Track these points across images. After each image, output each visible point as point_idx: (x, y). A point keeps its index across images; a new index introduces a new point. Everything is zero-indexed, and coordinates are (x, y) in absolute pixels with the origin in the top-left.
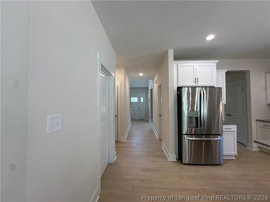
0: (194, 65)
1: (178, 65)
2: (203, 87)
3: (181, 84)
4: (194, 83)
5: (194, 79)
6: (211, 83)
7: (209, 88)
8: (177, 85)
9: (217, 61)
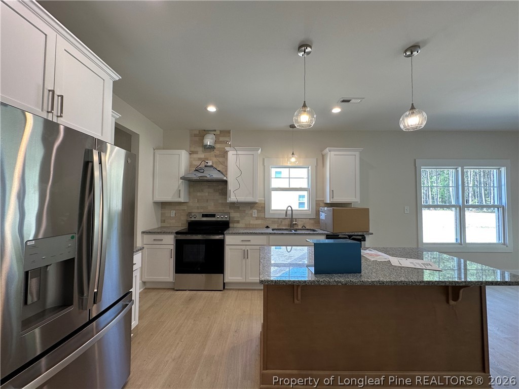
4: (45, 108)
6: (100, 135)
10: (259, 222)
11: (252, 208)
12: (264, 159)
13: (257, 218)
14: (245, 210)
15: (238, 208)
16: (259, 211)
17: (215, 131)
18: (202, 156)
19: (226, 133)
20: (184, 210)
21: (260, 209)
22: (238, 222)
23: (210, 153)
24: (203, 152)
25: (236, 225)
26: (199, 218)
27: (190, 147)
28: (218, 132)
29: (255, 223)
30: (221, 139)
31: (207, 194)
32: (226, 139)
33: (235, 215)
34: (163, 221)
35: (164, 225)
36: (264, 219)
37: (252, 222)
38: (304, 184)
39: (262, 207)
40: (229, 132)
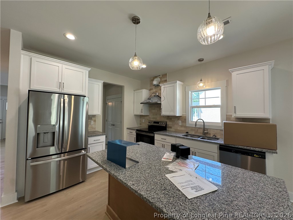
0: (60, 65)
1: (31, 58)
2: (64, 94)
3: (35, 86)
4: (59, 87)
5: (59, 83)
6: (82, 92)
7: (74, 97)
8: (28, 87)
9: (89, 69)
10: (183, 129)
11: (178, 119)
12: (185, 87)
13: (182, 126)
14: (174, 121)
15: (171, 119)
16: (182, 122)
17: (160, 76)
18: (154, 90)
19: (165, 75)
20: (148, 119)
21: (183, 120)
22: (171, 128)
23: (157, 89)
24: (155, 88)
25: (170, 129)
26: (152, 124)
27: (150, 87)
28: (161, 76)
29: (180, 129)
30: (163, 79)
31: (156, 111)
32: (165, 79)
33: (169, 123)
34: (141, 124)
35: (141, 126)
36: (186, 127)
37: (178, 128)
38: (218, 102)
39: (184, 119)
40: (166, 75)
